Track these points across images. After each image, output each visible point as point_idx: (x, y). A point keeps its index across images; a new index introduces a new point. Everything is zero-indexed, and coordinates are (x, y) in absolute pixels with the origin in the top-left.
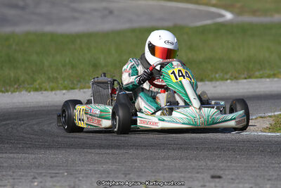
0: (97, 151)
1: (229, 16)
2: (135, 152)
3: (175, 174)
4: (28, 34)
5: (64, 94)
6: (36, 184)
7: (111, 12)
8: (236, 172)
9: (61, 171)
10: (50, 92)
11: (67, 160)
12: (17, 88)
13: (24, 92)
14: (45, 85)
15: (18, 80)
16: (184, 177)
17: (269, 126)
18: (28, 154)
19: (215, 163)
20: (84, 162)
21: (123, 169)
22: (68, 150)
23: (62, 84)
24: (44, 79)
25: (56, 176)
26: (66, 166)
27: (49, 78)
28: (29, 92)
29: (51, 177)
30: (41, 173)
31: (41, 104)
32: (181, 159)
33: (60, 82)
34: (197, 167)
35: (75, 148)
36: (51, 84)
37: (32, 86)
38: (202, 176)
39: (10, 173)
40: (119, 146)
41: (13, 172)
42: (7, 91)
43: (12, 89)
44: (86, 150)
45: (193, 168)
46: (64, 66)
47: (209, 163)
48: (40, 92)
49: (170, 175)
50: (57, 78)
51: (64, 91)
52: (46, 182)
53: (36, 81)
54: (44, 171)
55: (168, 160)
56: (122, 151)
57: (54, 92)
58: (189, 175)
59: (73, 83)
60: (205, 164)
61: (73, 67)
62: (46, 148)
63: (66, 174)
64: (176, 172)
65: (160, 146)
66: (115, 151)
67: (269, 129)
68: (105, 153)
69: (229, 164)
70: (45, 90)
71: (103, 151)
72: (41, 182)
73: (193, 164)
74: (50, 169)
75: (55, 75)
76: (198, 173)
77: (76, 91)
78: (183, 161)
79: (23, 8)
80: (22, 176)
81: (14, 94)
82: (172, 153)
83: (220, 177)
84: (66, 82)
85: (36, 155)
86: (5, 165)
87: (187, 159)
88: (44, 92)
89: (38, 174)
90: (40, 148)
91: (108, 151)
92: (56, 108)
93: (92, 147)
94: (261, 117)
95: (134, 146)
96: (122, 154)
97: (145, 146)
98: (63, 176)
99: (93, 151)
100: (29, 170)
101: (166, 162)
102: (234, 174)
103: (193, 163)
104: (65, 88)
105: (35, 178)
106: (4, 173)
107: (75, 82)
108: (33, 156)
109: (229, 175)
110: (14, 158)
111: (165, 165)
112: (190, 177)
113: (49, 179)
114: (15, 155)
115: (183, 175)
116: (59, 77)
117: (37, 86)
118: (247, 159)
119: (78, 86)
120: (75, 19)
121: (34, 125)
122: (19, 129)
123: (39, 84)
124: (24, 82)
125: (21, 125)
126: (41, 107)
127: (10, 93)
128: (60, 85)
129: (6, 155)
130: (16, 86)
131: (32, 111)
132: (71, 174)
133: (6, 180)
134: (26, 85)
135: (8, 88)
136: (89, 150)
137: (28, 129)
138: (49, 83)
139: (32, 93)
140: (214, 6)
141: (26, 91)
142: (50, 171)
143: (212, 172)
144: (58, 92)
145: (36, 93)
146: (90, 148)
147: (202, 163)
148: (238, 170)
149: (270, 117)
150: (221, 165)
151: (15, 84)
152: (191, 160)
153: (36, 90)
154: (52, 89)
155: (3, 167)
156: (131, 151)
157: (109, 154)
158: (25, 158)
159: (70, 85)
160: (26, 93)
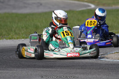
0: (42, 69)
2: (60, 70)
5: (23, 41)
11: (28, 74)
13: (4, 40)
14: (15, 36)
15: (2, 34)
18: (9, 70)
20: (36, 75)
24: (14, 34)
26: (28, 77)
27: (16, 33)
28: (7, 39)
31: (13, 45)
32: (83, 74)
33: (21, 35)
35: (31, 68)
36: (17, 36)
37: (8, 37)
40: (52, 67)
44: (36, 69)
46: (22, 28)
47: (98, 76)
48: (12, 40)
50: (19, 33)
51: (23, 39)
53: (10, 35)
55: (77, 74)
56: (54, 69)
57: (18, 40)
59: (27, 36)
60: (95, 77)
61: (26, 28)
62: (17, 67)
65: (72, 67)
66: (51, 69)
68: (46, 71)
69: (108, 77)
70: (14, 39)
71: (45, 69)
73: (90, 77)
75: (19, 32)
78: (85, 75)
82: (78, 71)
84: (23, 35)
85: (13, 71)
88: (14, 40)
90: (14, 67)
91: (47, 69)
93: (39, 67)
94: (117, 52)
95: (59, 67)
97: (64, 67)
99: (40, 69)
104: (23, 38)
108: (11, 72)
110: (2, 73)
114: (2, 71)
116: (20, 33)
117: (11, 37)
118: (116, 74)
121: (10, 55)
122: (3, 57)
123: (12, 36)
124: (4, 35)
125: (4, 56)
128: (21, 37)
130: (1, 37)
131: (9, 49)
134: (6, 37)
136: (38, 69)
137: (7, 57)
139: (8, 40)
141: (6, 39)
144: (20, 40)
145: (10, 40)
146: (38, 68)
147: (94, 76)
150: (104, 77)
152: (88, 74)
153: (10, 39)
154: (17, 39)
156: (58, 70)
157: (48, 71)
158: (7, 73)
159: (26, 37)
160: (6, 40)
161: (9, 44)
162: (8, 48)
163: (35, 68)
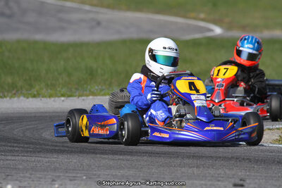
0: (110, 156)
1: (218, 31)
2: (149, 159)
3: (195, 182)
4: (18, 41)
5: (63, 101)
6: (57, 186)
7: (99, 23)
8: (257, 181)
9: (78, 175)
10: (48, 99)
11: (81, 165)
12: (15, 94)
13: (22, 98)
15: (16, 86)
16: (206, 185)
17: (278, 138)
19: (233, 172)
21: (141, 175)
22: (81, 155)
23: (60, 91)
25: (75, 180)
26: (83, 170)
27: (47, 85)
28: (28, 98)
29: (71, 180)
30: (59, 176)
31: (42, 110)
32: (198, 167)
33: (58, 89)
34: (216, 175)
36: (49, 91)
37: (30, 92)
38: (224, 183)
39: (28, 175)
40: (131, 152)
41: (31, 174)
42: (5, 97)
43: (10, 94)
44: (98, 156)
45: (213, 176)
46: (60, 74)
47: (227, 172)
48: (39, 99)
49: (190, 182)
50: (54, 85)
51: (63, 98)
52: (66, 184)
53: (34, 88)
54: (61, 174)
57: (53, 99)
58: (210, 182)
59: (71, 91)
61: (69, 75)
63: (84, 178)
64: (196, 179)
66: (129, 157)
67: (278, 141)
68: (119, 159)
71: (116, 157)
72: (61, 185)
74: (67, 172)
76: (219, 181)
77: (75, 98)
79: (10, 16)
80: (41, 178)
81: (12, 99)
82: (186, 161)
83: (242, 186)
84: (64, 90)
85: (50, 159)
86: (21, 167)
87: (204, 167)
88: (43, 99)
89: (56, 176)
90: (51, 152)
91: (121, 157)
92: (58, 114)
93: (104, 152)
94: (269, 129)
95: (146, 153)
96: (137, 160)
97: (158, 154)
98: (82, 180)
99: (106, 156)
100: (46, 173)
101: (183, 169)
102: (256, 183)
103: (212, 171)
104: (63, 95)
105: (53, 180)
106: (22, 175)
107: (73, 90)
108: (47, 160)
109: (250, 184)
110: (28, 161)
111: (183, 173)
112: (211, 185)
113: (69, 182)
114: (28, 158)
115: (203, 182)
117: (35, 93)
119: (77, 94)
120: (63, 29)
123: (38, 91)
124: (21, 88)
126: (42, 112)
127: (8, 98)
129: (20, 158)
130: (14, 92)
132: (90, 178)
133: (25, 181)
134: (24, 91)
135: (6, 94)
136: (103, 156)
138: (47, 90)
139: (31, 99)
140: (203, 20)
141: (24, 97)
142: (67, 175)
143: (233, 181)
144: (57, 99)
145: (34, 99)
146: (102, 153)
147: (220, 171)
148: (259, 180)
149: (278, 129)
150: (240, 174)
151: (13, 89)
152: (209, 168)
153: (34, 96)
154: (50, 96)
155: (19, 169)
156: (145, 158)
157: (123, 160)
158: (39, 161)
159: (68, 93)
160: (25, 99)
161: (34, 107)
162: (33, 115)
163: (96, 154)
